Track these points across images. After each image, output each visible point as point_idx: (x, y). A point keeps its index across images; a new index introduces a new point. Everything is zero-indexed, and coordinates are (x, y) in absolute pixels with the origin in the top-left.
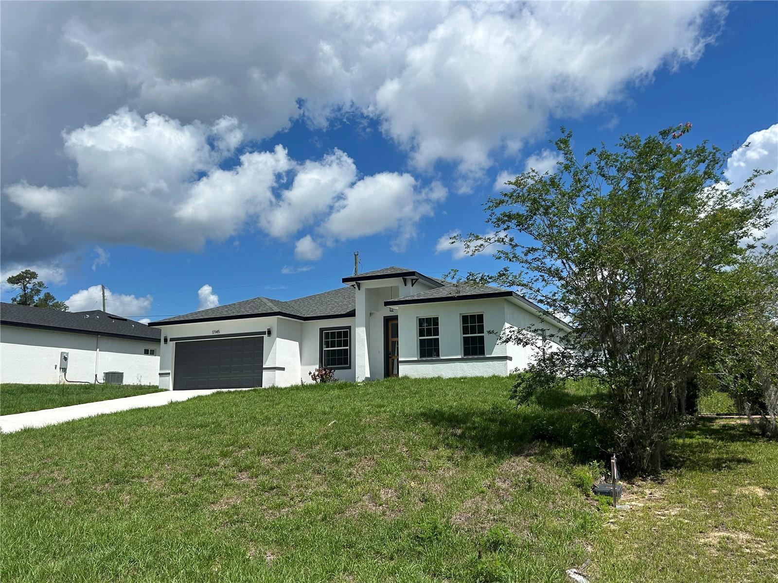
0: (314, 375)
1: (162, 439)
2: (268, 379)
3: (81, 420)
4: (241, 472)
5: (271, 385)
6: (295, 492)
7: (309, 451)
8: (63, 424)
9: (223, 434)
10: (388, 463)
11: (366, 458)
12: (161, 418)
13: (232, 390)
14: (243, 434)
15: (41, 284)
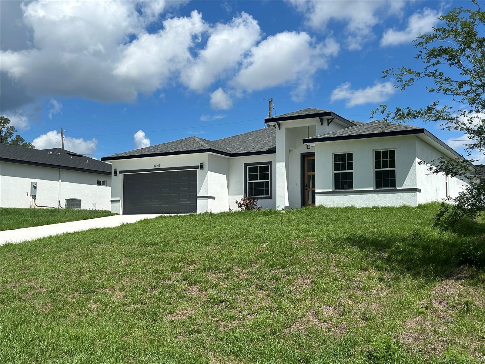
0: (240, 203)
1: (119, 255)
2: (202, 207)
3: (50, 238)
4: (191, 286)
5: (205, 211)
6: (243, 306)
7: (250, 269)
8: (35, 240)
9: (171, 251)
10: (323, 281)
11: (302, 277)
12: (116, 237)
13: (173, 215)
14: (189, 253)
15: (13, 128)
